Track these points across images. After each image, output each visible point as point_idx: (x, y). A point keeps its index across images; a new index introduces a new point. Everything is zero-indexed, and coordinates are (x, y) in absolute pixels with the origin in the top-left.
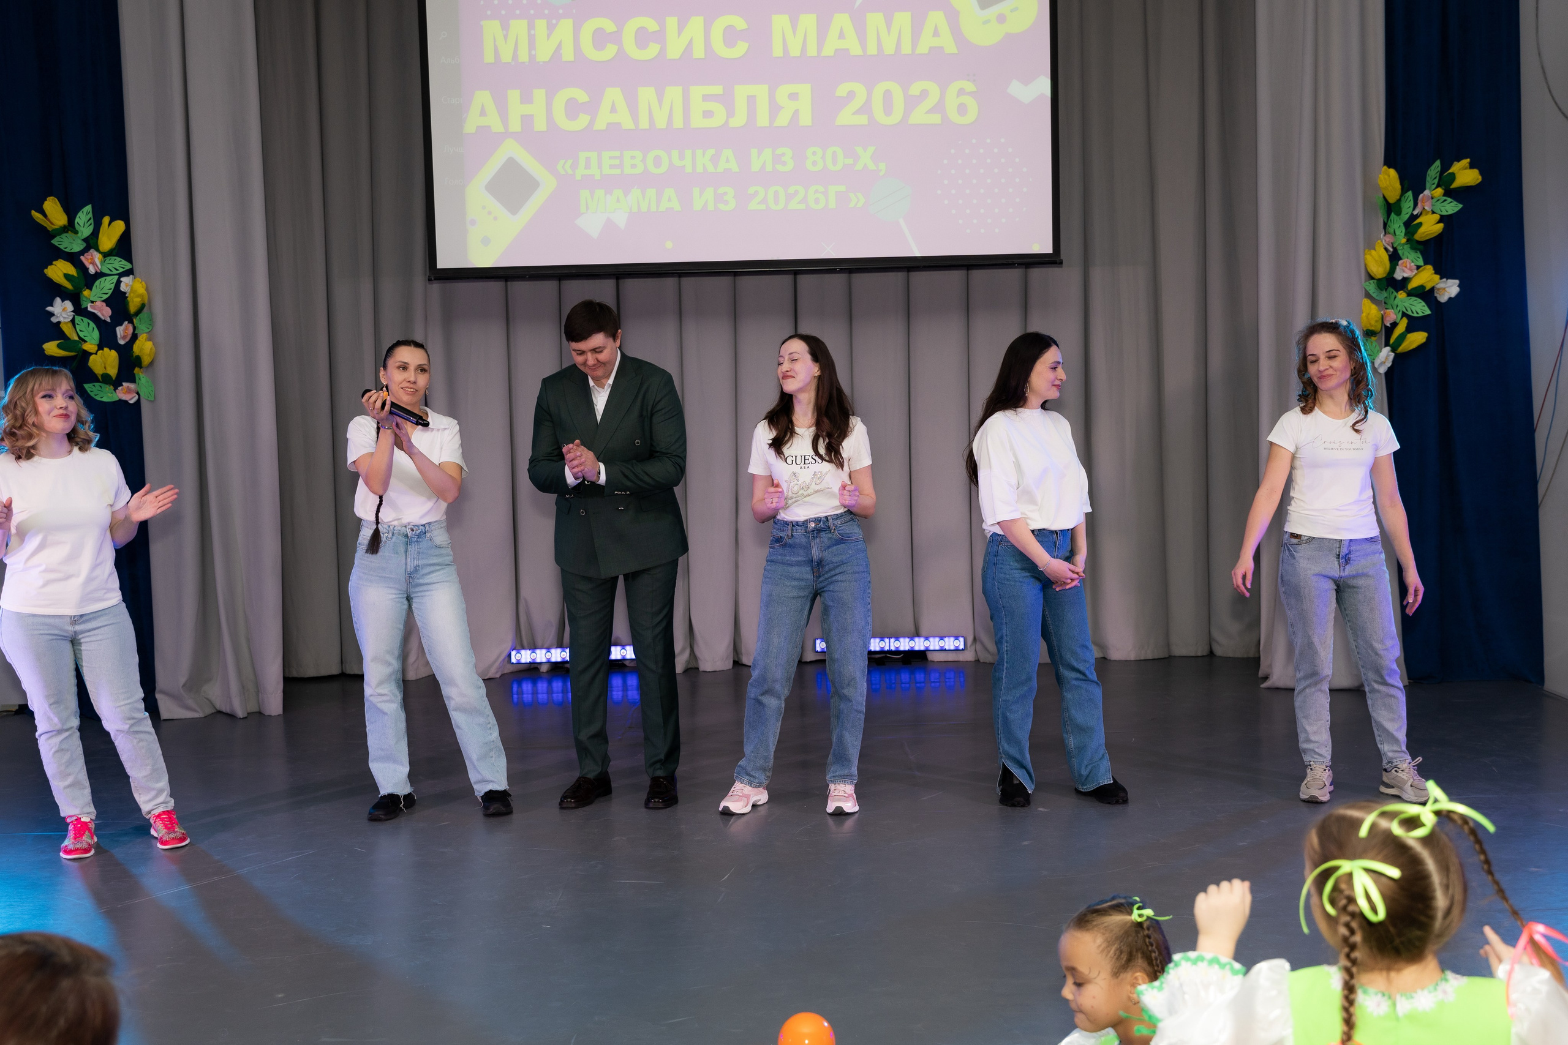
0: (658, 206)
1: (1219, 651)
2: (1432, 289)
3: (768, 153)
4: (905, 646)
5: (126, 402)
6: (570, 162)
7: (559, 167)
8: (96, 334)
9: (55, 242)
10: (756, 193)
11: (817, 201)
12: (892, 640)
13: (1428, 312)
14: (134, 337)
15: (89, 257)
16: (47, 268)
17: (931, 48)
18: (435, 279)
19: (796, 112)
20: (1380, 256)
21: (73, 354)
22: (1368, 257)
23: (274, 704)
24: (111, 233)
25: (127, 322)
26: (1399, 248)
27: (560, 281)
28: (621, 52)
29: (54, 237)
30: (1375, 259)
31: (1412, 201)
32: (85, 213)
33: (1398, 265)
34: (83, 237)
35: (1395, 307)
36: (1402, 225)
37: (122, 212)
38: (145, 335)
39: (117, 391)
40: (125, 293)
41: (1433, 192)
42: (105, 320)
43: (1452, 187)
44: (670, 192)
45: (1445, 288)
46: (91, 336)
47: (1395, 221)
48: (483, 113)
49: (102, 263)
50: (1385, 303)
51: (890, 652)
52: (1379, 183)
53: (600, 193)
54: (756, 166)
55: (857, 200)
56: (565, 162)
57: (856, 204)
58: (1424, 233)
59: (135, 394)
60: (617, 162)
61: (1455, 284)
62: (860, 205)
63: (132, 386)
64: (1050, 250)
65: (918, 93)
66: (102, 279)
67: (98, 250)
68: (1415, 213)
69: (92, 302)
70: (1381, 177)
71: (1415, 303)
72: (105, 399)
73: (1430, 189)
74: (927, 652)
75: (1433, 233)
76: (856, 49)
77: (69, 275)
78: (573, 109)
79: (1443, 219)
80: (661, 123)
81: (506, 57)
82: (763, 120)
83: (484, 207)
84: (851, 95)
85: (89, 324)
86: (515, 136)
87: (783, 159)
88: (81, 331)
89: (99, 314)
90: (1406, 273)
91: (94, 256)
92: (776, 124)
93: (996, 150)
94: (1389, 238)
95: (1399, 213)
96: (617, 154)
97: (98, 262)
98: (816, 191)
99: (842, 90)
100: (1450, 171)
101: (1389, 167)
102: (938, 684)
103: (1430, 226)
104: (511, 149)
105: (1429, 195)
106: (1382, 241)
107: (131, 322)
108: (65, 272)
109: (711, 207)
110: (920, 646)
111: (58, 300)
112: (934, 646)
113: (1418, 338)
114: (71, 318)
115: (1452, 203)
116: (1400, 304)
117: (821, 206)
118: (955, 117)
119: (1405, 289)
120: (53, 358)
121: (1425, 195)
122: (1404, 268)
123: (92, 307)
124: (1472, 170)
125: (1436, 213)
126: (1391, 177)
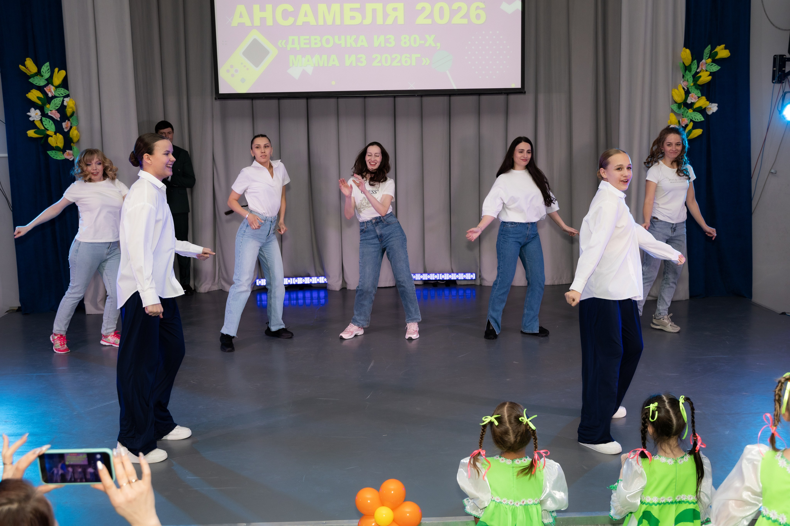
0: (328, 64)
2: (705, 108)
3: (382, 38)
4: (447, 277)
5: (68, 160)
6: (284, 41)
7: (279, 44)
8: (53, 127)
9: (31, 80)
10: (376, 57)
11: (406, 62)
12: (441, 275)
13: (703, 119)
14: (71, 127)
16: (28, 94)
18: (218, 99)
19: (396, 17)
20: (680, 92)
21: (41, 136)
22: (673, 93)
24: (59, 76)
26: (690, 88)
27: (279, 100)
29: (30, 78)
30: (676, 94)
31: (696, 65)
32: (46, 66)
33: (689, 96)
34: (45, 78)
35: (687, 117)
36: (691, 76)
37: (63, 66)
38: (75, 127)
39: (64, 154)
40: (66, 106)
41: (707, 61)
42: (57, 120)
43: (716, 58)
44: (334, 57)
45: (710, 108)
46: (51, 128)
47: (688, 75)
48: (241, 16)
49: (55, 91)
50: (682, 115)
51: (439, 280)
52: (682, 56)
53: (299, 57)
54: (376, 44)
55: (426, 61)
56: (282, 41)
57: (426, 63)
58: (702, 81)
59: (72, 156)
60: (308, 41)
61: (716, 106)
62: (427, 64)
63: (71, 152)
64: (520, 87)
65: (456, 9)
66: (55, 99)
67: (53, 85)
68: (698, 71)
69: (51, 111)
70: (683, 53)
71: (696, 115)
72: (58, 158)
73: (705, 59)
74: (457, 281)
75: (705, 81)
77: (39, 97)
78: (286, 15)
79: (711, 74)
80: (329, 22)
82: (380, 21)
83: (242, 64)
84: (423, 9)
85: (49, 121)
86: (256, 28)
87: (390, 41)
88: (45, 125)
89: (54, 117)
90: (693, 100)
91: (51, 88)
92: (386, 23)
93: (494, 37)
94: (685, 83)
95: (690, 71)
96: (308, 37)
97: (53, 91)
98: (406, 57)
99: (419, 6)
100: (715, 50)
101: (686, 48)
102: (462, 296)
103: (705, 78)
104: (255, 35)
105: (705, 62)
106: (682, 85)
107: (69, 120)
108: (37, 96)
109: (354, 64)
110: (454, 277)
111: (32, 110)
112: (461, 277)
113: (698, 132)
114: (40, 119)
115: (715, 66)
116: (689, 115)
117: (408, 64)
118: (474, 20)
119: (692, 108)
120: (31, 138)
121: (703, 62)
122: (692, 98)
123: (51, 113)
124: (725, 50)
125: (708, 71)
126: (687, 53)
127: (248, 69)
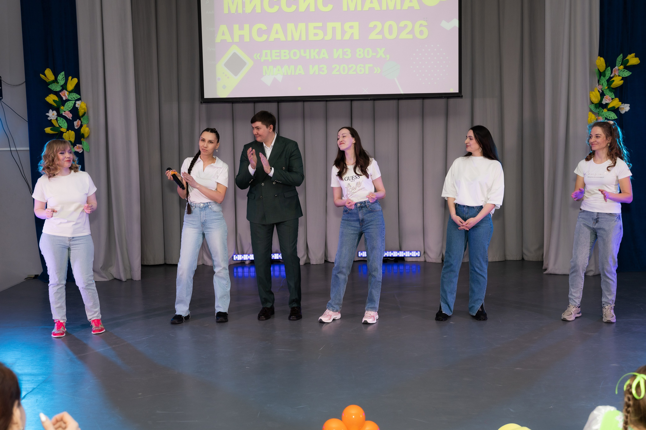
0: (295, 73)
1: (526, 258)
2: (618, 108)
3: (340, 51)
4: (395, 255)
5: (78, 152)
6: (259, 54)
7: (255, 56)
8: (66, 125)
9: (49, 87)
10: (336, 67)
11: (361, 71)
12: (390, 252)
13: (616, 117)
14: (81, 126)
15: (63, 93)
16: (46, 97)
17: (409, 7)
18: (203, 103)
19: (352, 34)
20: (596, 94)
21: (57, 132)
22: (591, 94)
23: (137, 276)
24: (72, 83)
25: (78, 120)
26: (604, 91)
27: (254, 103)
28: (280, 8)
29: (49, 85)
30: (594, 95)
31: (610, 71)
32: (61, 75)
33: (604, 98)
34: (61, 85)
35: (602, 116)
36: (606, 81)
37: (76, 74)
38: (86, 125)
40: (78, 108)
41: (619, 67)
42: (69, 119)
43: (627, 65)
44: (300, 67)
45: (623, 108)
46: (64, 125)
47: (603, 79)
48: (223, 34)
49: (68, 95)
50: (598, 114)
51: (389, 257)
52: (596, 63)
53: (271, 67)
54: (335, 56)
55: (377, 70)
56: (257, 55)
57: (377, 71)
58: (615, 84)
59: (82, 149)
60: (278, 54)
61: (628, 106)
62: (378, 72)
63: (80, 146)
64: (457, 91)
65: (403, 26)
66: (69, 102)
67: (67, 90)
68: (611, 76)
69: (64, 111)
70: (597, 61)
71: (610, 114)
73: (618, 66)
74: (404, 257)
75: (619, 84)
76: (377, 8)
78: (260, 32)
79: (623, 79)
80: (297, 38)
81: (233, 11)
82: (339, 37)
83: (223, 73)
84: (375, 26)
85: (63, 120)
86: (236, 43)
87: (347, 53)
88: (60, 123)
89: (67, 116)
90: (607, 101)
91: (65, 92)
92: (343, 39)
93: (435, 50)
94: (600, 87)
95: (604, 76)
96: (278, 51)
97: (67, 95)
98: (360, 67)
99: (372, 25)
100: (627, 58)
101: (601, 57)
102: (409, 271)
103: (618, 82)
104: (235, 49)
105: (618, 68)
106: (597, 88)
107: (80, 119)
108: (54, 99)
109: (317, 73)
110: (401, 255)
111: (51, 111)
112: (408, 255)
114: (56, 118)
115: (627, 72)
116: (604, 114)
117: (362, 73)
118: (418, 36)
119: (607, 108)
120: (48, 134)
121: (615, 68)
122: (606, 99)
123: (64, 113)
124: (636, 58)
125: (620, 76)
126: (601, 61)
127: (228, 78)
